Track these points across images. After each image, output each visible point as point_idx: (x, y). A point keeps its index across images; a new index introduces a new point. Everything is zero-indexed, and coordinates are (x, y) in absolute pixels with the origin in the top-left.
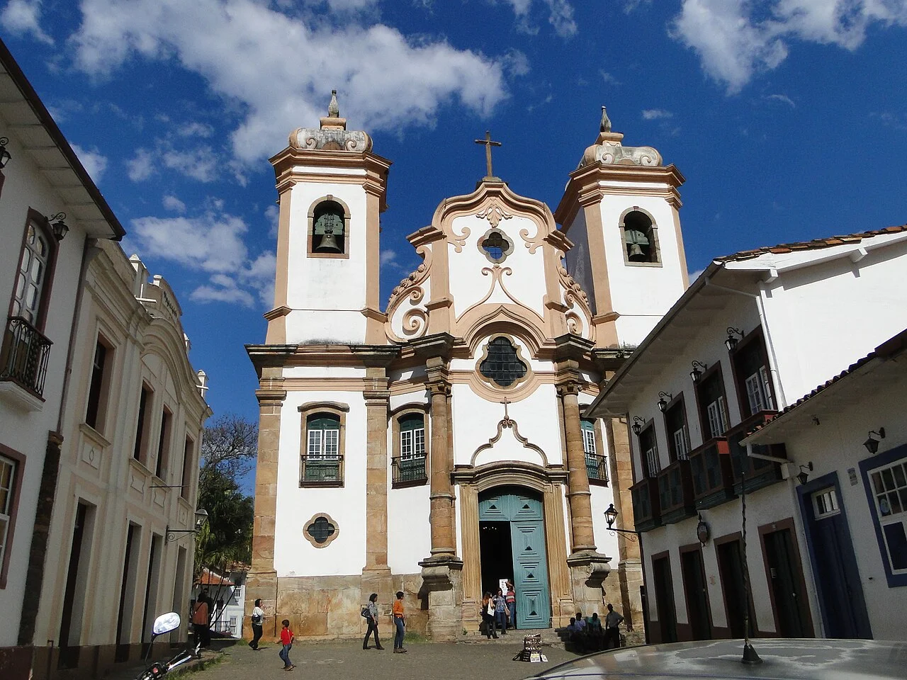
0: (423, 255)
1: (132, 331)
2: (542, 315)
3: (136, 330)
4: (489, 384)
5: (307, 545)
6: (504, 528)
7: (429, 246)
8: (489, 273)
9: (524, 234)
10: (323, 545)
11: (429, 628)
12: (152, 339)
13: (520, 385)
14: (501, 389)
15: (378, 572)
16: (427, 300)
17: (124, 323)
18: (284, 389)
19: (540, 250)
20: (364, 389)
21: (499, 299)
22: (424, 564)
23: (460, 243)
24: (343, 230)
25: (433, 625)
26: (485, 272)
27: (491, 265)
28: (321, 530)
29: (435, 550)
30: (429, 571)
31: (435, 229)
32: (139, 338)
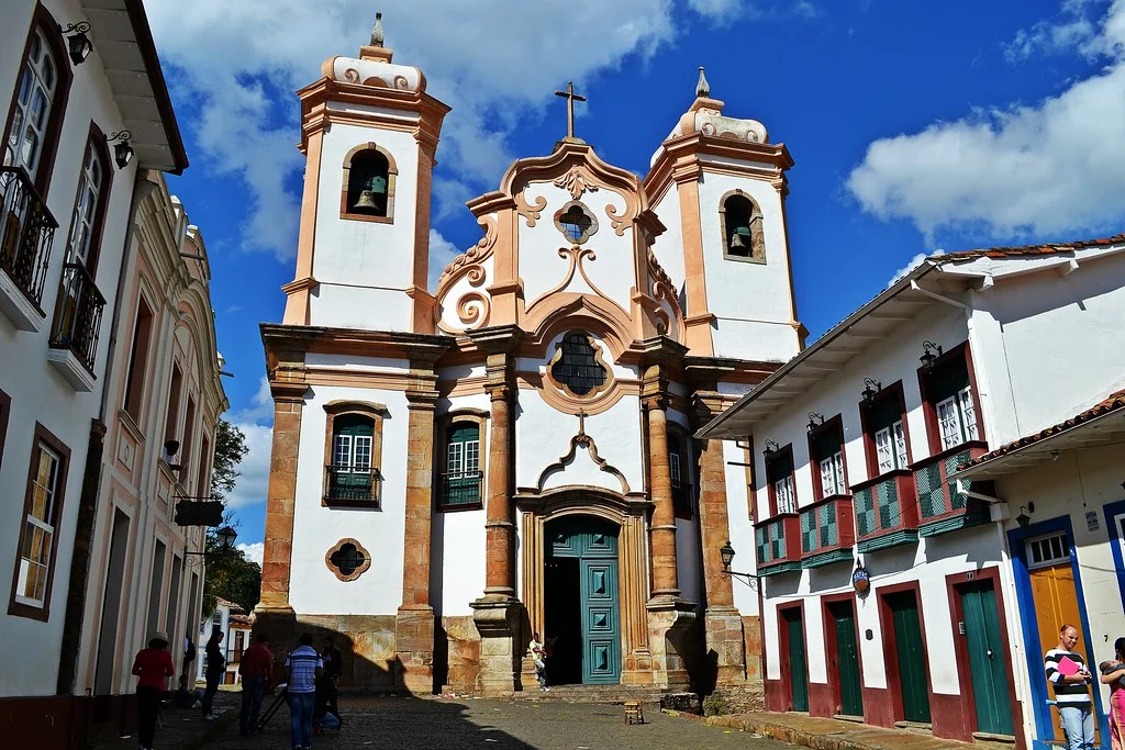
0: (485, 227)
1: (169, 295)
2: (628, 311)
3: (173, 293)
4: (562, 392)
5: (330, 576)
6: (572, 565)
7: (494, 216)
8: (567, 254)
9: (611, 210)
10: (349, 577)
11: (480, 682)
12: (186, 308)
13: (599, 394)
14: (575, 398)
15: (418, 612)
16: (489, 283)
17: (162, 283)
18: (306, 381)
19: (629, 233)
20: (407, 387)
21: (578, 288)
22: (477, 606)
23: (534, 215)
24: (386, 187)
25: (485, 678)
26: (563, 254)
27: (570, 246)
28: (347, 559)
29: (491, 589)
30: (483, 614)
31: (504, 196)
32: (175, 304)
